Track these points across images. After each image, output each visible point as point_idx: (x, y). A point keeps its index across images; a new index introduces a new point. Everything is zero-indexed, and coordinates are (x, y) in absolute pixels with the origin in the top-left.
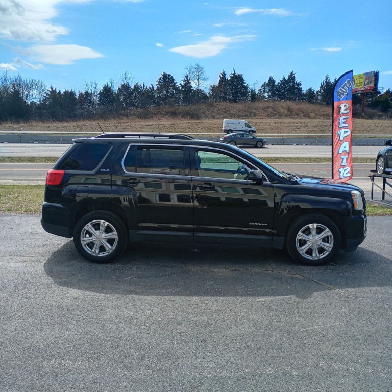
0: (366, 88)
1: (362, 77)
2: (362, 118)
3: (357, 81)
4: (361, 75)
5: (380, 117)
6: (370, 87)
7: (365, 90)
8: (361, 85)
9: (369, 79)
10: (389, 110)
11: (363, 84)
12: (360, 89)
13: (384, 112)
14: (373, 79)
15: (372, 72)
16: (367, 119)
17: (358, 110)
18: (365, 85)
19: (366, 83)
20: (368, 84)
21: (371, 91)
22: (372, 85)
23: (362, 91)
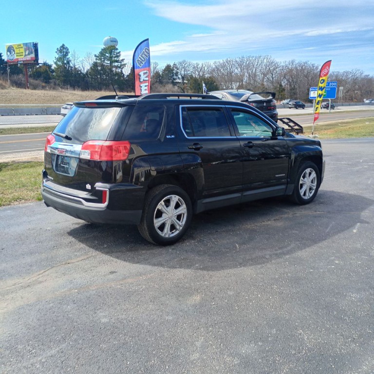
0: (28, 59)
1: (22, 47)
2: (28, 88)
3: (17, 51)
4: (20, 45)
5: (43, 88)
6: (31, 58)
7: (27, 61)
8: (22, 55)
9: (29, 50)
10: (50, 81)
11: (24, 54)
12: (21, 60)
13: (46, 82)
14: (33, 50)
15: (31, 43)
16: (33, 89)
17: (22, 80)
18: (25, 55)
19: (27, 53)
20: (29, 54)
21: (33, 62)
22: (33, 55)
23: (23, 61)
